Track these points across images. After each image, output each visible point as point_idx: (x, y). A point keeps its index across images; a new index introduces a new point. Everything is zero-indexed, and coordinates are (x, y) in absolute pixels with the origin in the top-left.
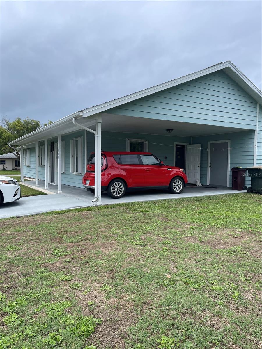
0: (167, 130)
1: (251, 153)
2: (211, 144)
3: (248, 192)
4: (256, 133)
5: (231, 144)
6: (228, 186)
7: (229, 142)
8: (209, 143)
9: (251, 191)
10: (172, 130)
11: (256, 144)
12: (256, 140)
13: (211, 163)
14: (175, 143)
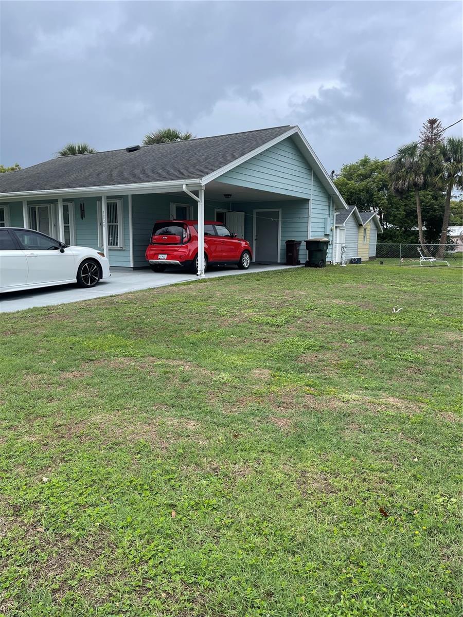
0: (225, 195)
1: (305, 220)
2: (257, 212)
3: (306, 266)
4: (311, 202)
5: (282, 213)
6: (279, 262)
7: (280, 211)
8: (255, 211)
9: (309, 264)
10: (231, 195)
11: (311, 215)
12: (311, 211)
13: (256, 236)
14: (216, 210)
